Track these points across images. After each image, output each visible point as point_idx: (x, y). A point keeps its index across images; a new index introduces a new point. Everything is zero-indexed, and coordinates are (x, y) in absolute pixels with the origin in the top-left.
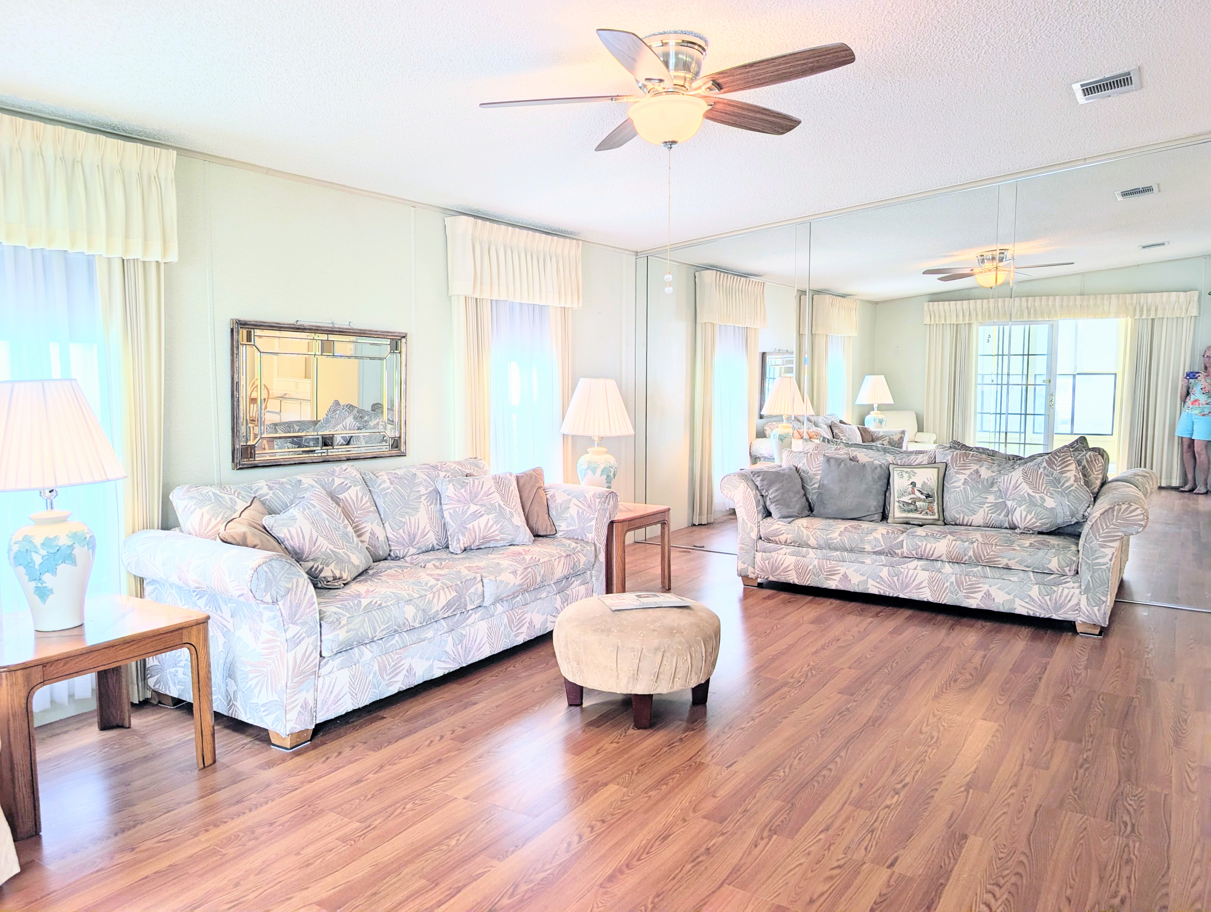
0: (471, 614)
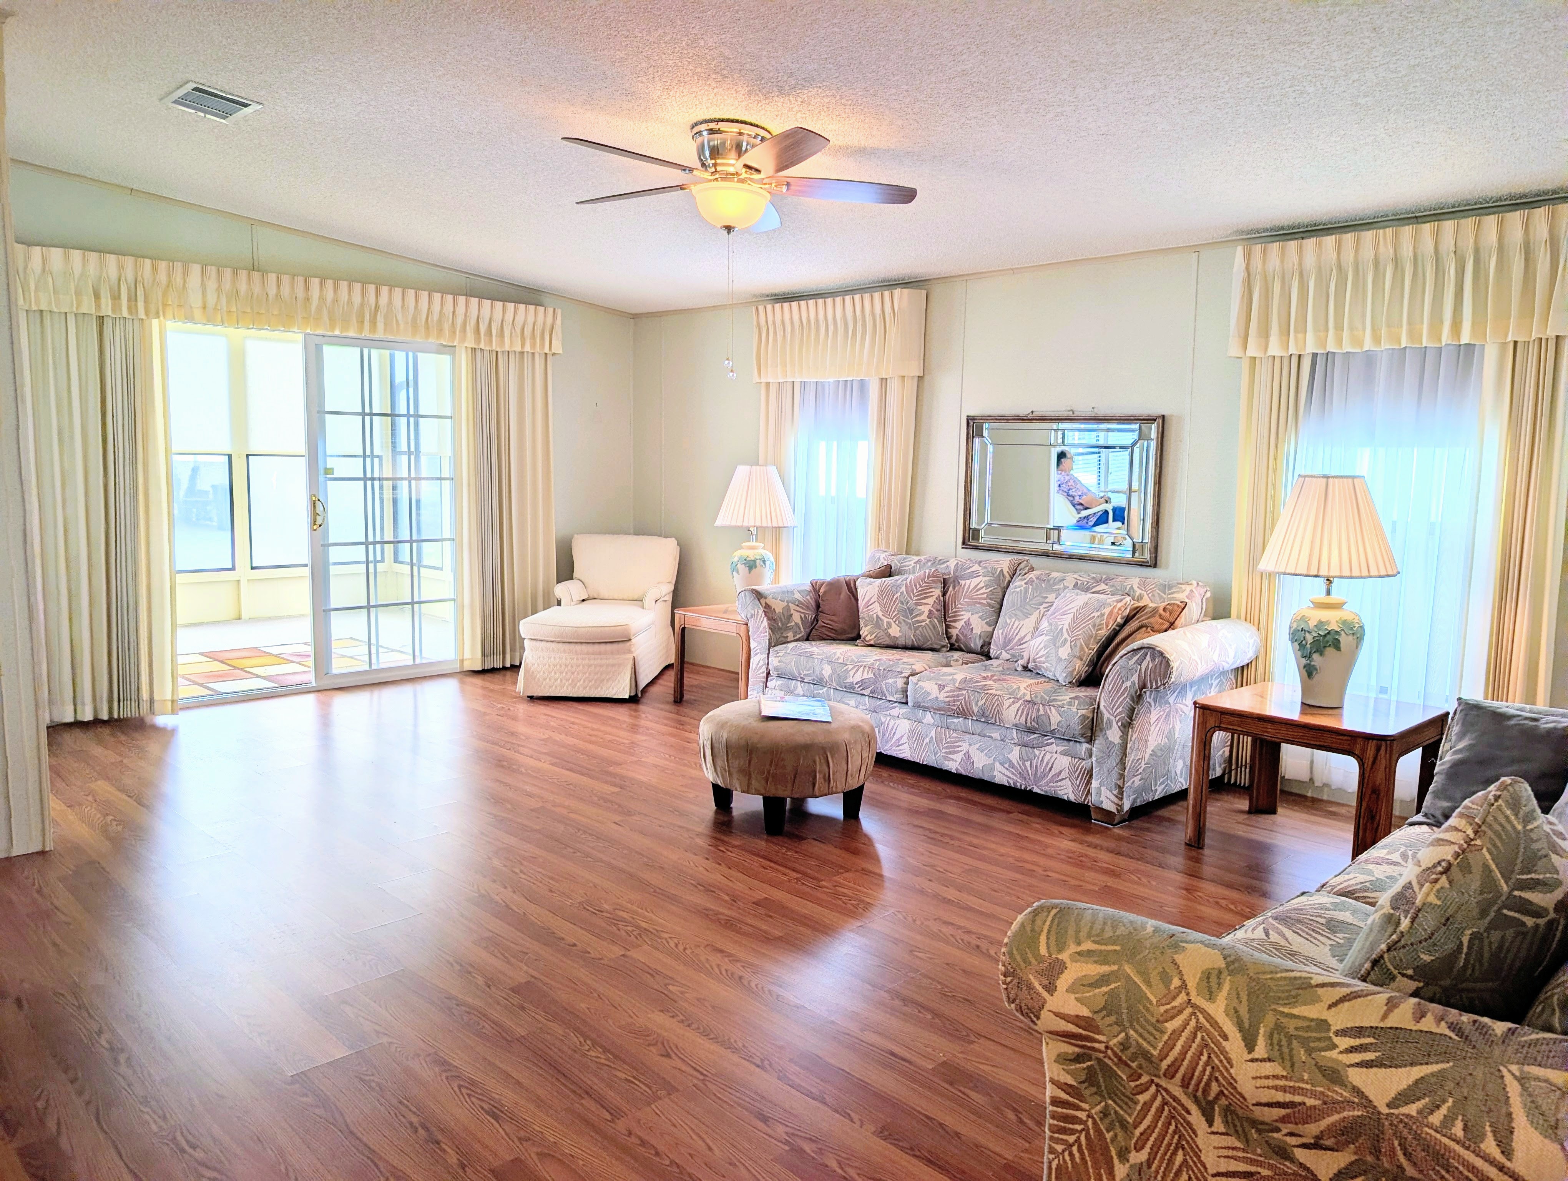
0: (895, 707)
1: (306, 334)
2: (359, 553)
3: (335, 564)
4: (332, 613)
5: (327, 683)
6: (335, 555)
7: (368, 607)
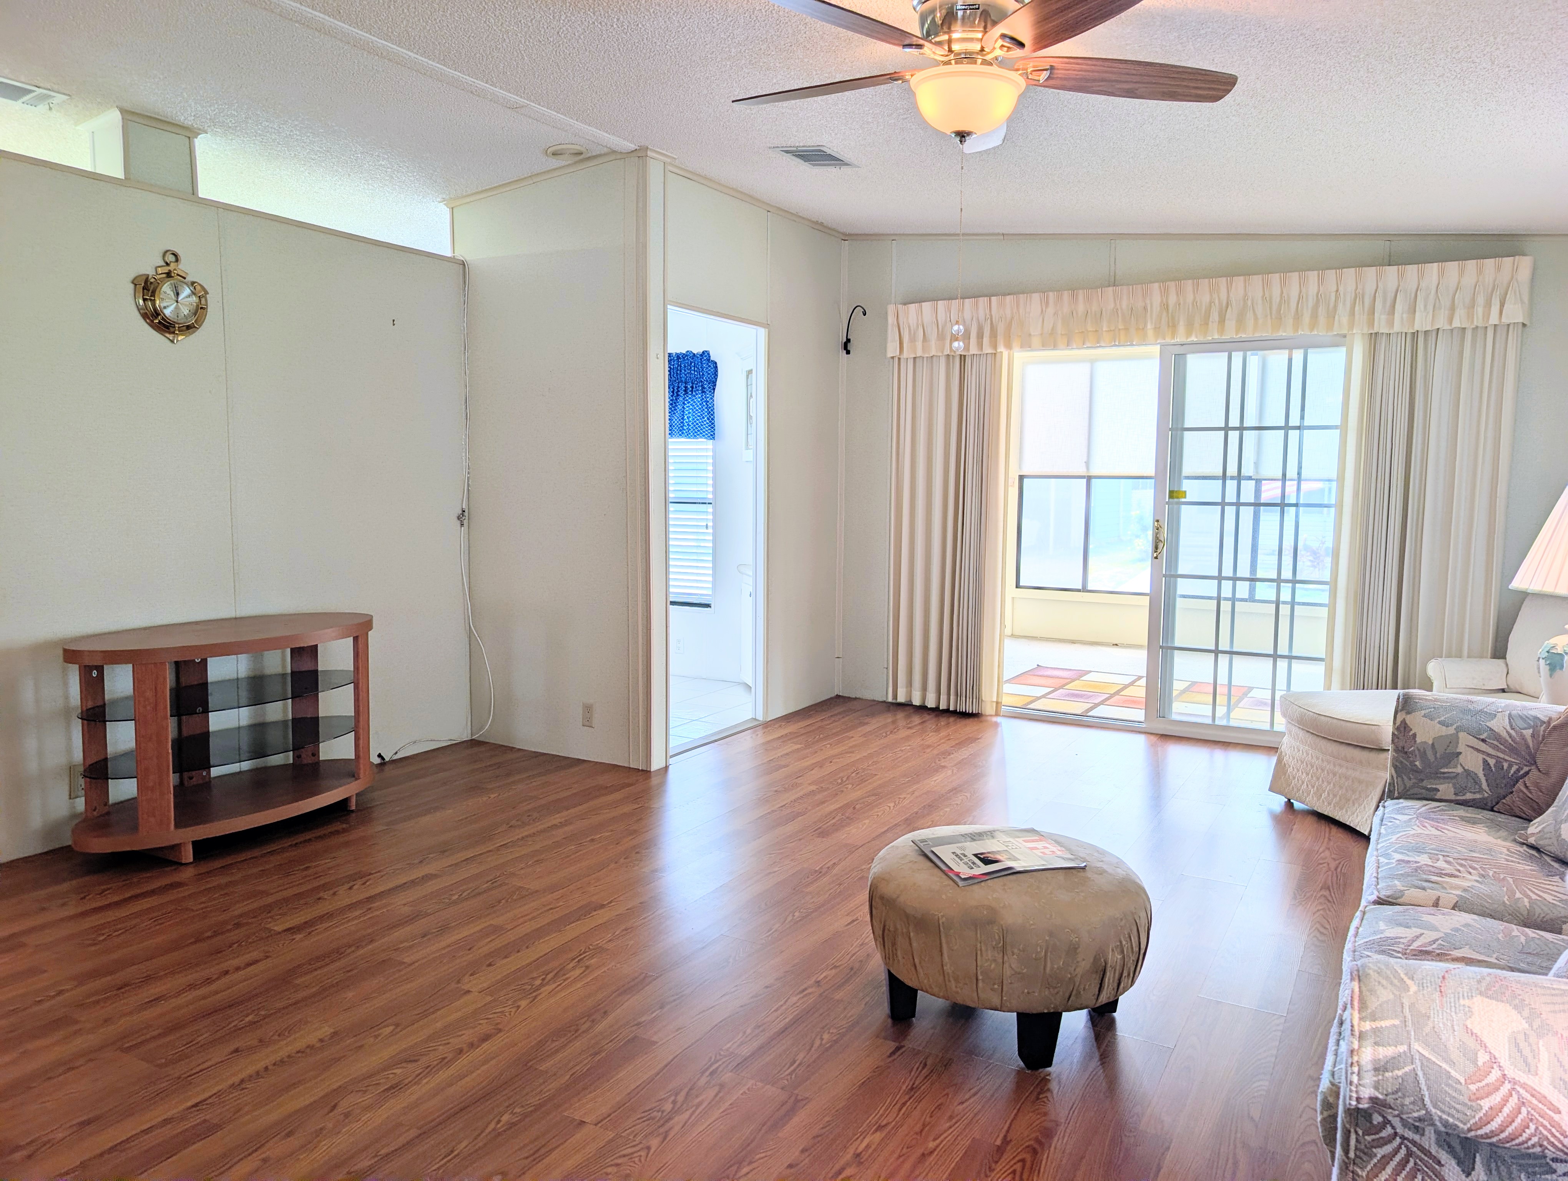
1: (1162, 345)
2: (1209, 588)
3: (1184, 596)
4: (1176, 651)
5: (1161, 727)
6: (1183, 587)
7: (1217, 652)
